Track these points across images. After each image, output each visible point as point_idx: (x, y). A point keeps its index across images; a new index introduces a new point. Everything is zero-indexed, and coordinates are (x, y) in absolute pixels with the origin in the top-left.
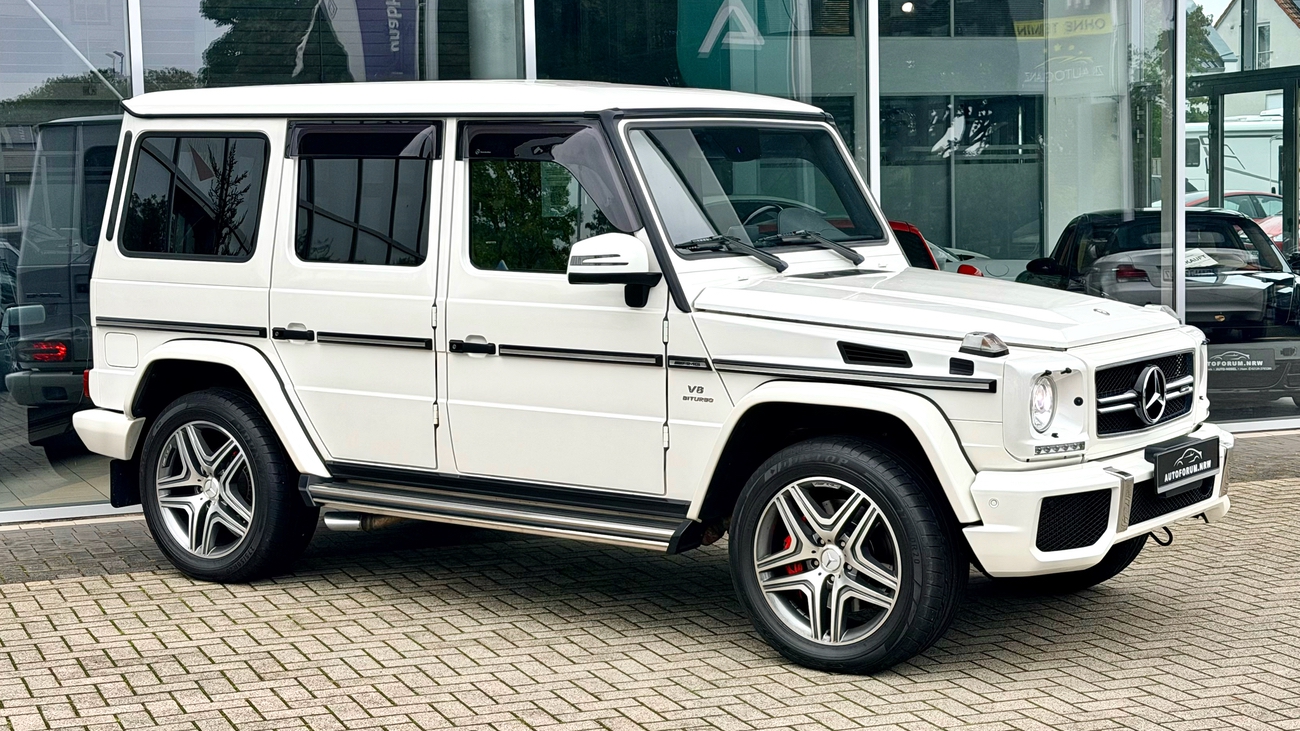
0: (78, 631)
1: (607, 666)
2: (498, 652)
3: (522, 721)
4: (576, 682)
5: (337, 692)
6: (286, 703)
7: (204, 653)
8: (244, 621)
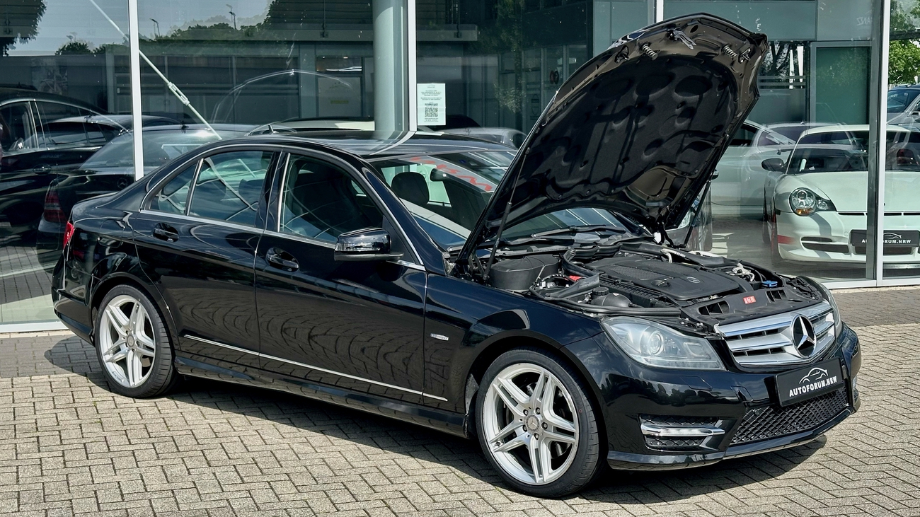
0: (50, 415)
3: (330, 499)
5: (207, 471)
6: (166, 477)
7: (127, 436)
8: (168, 411)
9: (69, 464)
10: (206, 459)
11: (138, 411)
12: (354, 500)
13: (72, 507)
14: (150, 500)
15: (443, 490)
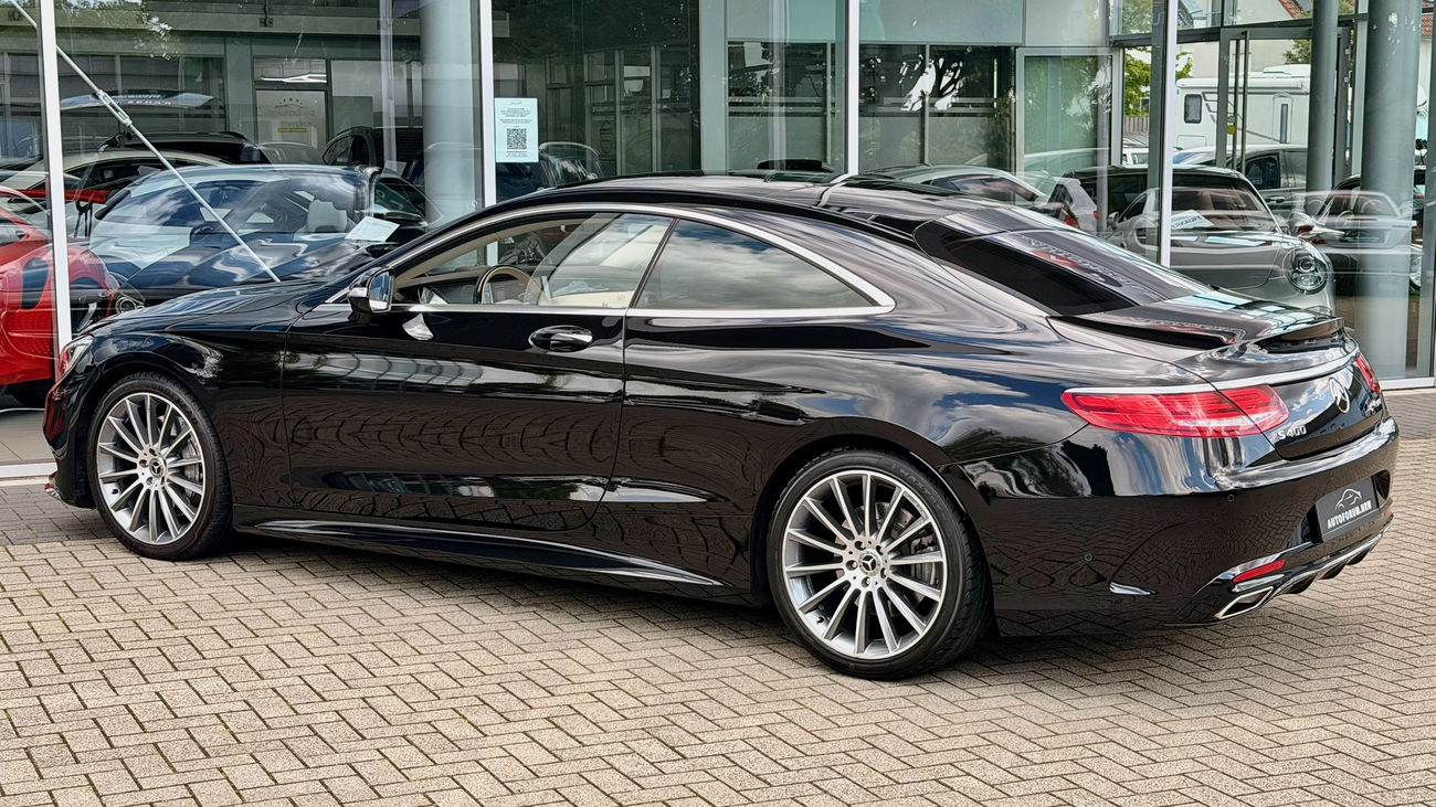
1: (561, 655)
2: (441, 639)
3: (467, 720)
4: (527, 674)
5: (260, 684)
6: (201, 697)
7: (112, 638)
8: (160, 601)
9: (34, 681)
10: (253, 669)
11: (114, 600)
12: (503, 720)
13: (65, 742)
14: (187, 729)
15: (632, 702)
